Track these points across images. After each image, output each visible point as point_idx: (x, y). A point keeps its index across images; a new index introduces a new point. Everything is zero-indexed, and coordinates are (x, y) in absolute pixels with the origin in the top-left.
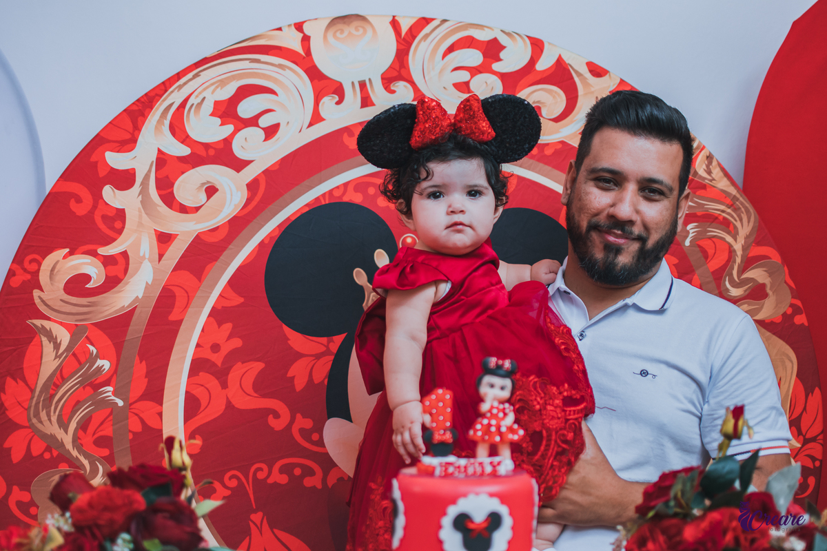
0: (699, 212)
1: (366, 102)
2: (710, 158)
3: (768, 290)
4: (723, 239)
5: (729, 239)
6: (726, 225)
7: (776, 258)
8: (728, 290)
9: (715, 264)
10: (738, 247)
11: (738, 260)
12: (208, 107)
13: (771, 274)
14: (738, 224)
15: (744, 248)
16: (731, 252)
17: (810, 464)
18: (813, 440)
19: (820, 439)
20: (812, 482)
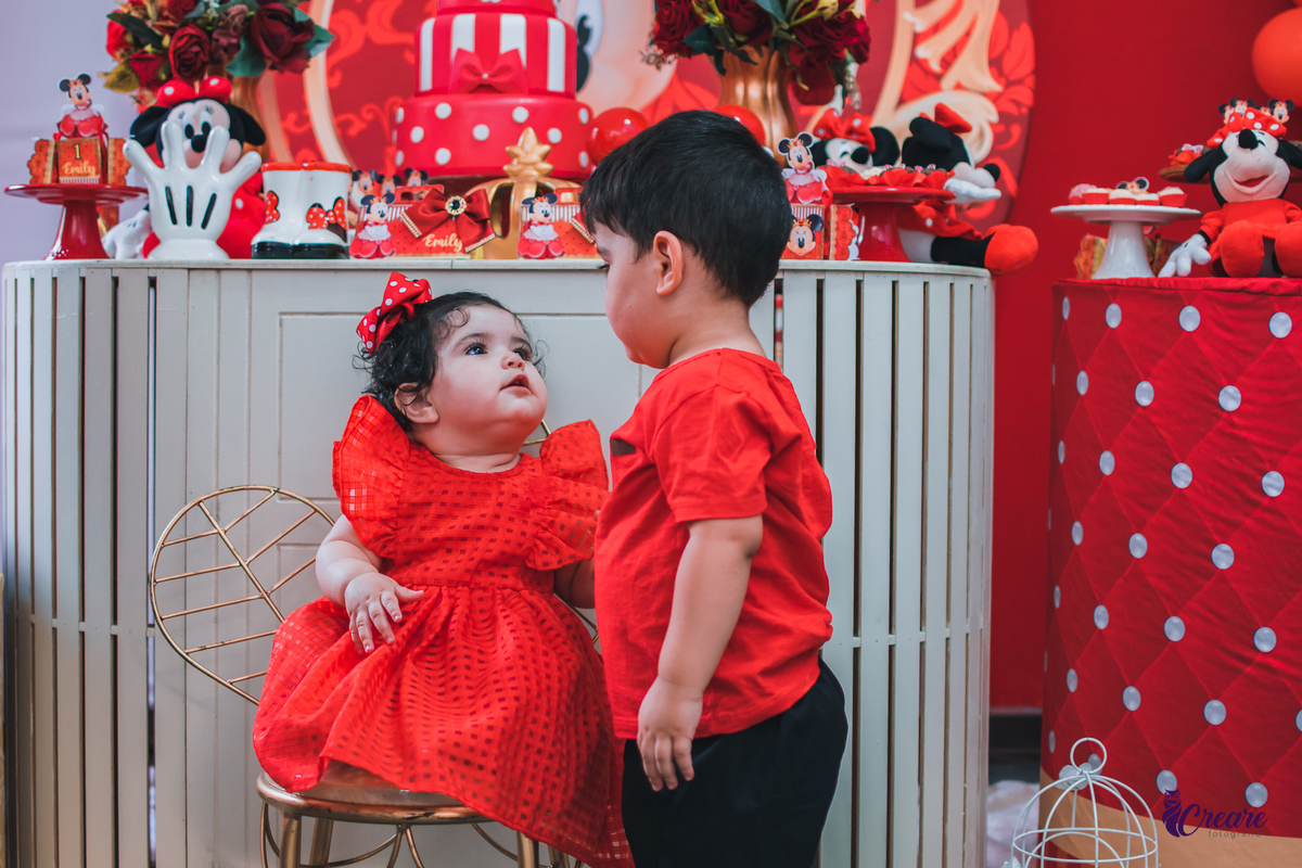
17: (1012, 109)
18: (1019, 82)
19: (1030, 81)
20: (1016, 131)
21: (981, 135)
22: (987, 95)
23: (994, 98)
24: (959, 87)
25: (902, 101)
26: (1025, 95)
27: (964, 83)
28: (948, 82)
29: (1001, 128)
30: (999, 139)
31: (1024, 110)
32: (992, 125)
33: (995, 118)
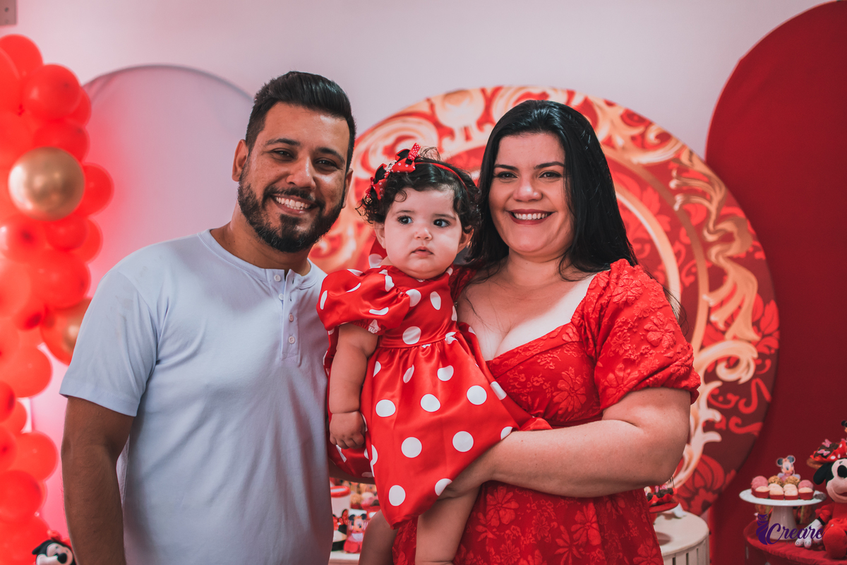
0: (685, 188)
1: (468, 138)
2: (691, 153)
3: (736, 235)
4: (701, 205)
5: (706, 203)
6: (703, 194)
7: (740, 214)
8: (705, 237)
9: (696, 220)
10: (713, 208)
11: (713, 217)
12: (380, 150)
13: (737, 224)
14: (712, 193)
15: (718, 209)
16: (708, 212)
17: (766, 351)
18: (770, 335)
19: (776, 334)
20: (768, 363)
21: (748, 366)
22: (750, 342)
23: (756, 344)
24: (735, 338)
25: (702, 347)
26: (774, 343)
27: (739, 335)
28: (729, 335)
29: (760, 362)
30: (758, 368)
31: (773, 351)
32: (755, 360)
33: (756, 355)
